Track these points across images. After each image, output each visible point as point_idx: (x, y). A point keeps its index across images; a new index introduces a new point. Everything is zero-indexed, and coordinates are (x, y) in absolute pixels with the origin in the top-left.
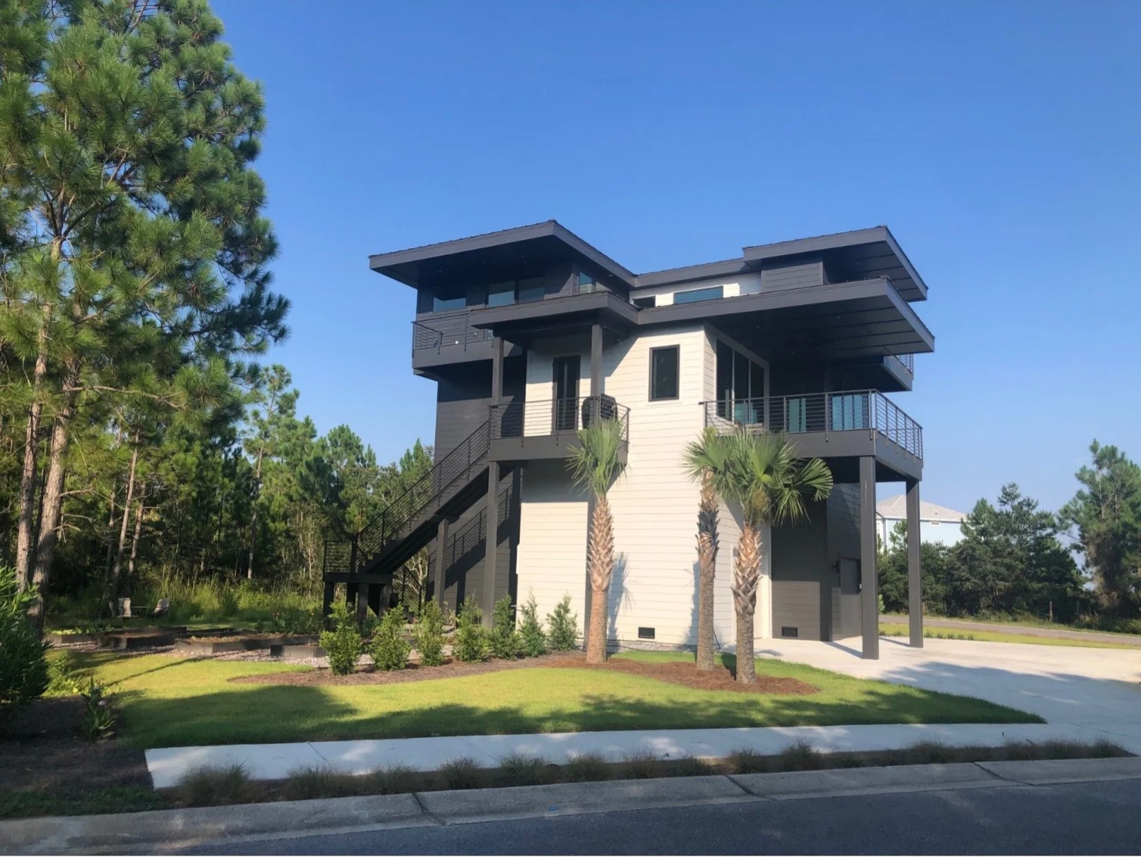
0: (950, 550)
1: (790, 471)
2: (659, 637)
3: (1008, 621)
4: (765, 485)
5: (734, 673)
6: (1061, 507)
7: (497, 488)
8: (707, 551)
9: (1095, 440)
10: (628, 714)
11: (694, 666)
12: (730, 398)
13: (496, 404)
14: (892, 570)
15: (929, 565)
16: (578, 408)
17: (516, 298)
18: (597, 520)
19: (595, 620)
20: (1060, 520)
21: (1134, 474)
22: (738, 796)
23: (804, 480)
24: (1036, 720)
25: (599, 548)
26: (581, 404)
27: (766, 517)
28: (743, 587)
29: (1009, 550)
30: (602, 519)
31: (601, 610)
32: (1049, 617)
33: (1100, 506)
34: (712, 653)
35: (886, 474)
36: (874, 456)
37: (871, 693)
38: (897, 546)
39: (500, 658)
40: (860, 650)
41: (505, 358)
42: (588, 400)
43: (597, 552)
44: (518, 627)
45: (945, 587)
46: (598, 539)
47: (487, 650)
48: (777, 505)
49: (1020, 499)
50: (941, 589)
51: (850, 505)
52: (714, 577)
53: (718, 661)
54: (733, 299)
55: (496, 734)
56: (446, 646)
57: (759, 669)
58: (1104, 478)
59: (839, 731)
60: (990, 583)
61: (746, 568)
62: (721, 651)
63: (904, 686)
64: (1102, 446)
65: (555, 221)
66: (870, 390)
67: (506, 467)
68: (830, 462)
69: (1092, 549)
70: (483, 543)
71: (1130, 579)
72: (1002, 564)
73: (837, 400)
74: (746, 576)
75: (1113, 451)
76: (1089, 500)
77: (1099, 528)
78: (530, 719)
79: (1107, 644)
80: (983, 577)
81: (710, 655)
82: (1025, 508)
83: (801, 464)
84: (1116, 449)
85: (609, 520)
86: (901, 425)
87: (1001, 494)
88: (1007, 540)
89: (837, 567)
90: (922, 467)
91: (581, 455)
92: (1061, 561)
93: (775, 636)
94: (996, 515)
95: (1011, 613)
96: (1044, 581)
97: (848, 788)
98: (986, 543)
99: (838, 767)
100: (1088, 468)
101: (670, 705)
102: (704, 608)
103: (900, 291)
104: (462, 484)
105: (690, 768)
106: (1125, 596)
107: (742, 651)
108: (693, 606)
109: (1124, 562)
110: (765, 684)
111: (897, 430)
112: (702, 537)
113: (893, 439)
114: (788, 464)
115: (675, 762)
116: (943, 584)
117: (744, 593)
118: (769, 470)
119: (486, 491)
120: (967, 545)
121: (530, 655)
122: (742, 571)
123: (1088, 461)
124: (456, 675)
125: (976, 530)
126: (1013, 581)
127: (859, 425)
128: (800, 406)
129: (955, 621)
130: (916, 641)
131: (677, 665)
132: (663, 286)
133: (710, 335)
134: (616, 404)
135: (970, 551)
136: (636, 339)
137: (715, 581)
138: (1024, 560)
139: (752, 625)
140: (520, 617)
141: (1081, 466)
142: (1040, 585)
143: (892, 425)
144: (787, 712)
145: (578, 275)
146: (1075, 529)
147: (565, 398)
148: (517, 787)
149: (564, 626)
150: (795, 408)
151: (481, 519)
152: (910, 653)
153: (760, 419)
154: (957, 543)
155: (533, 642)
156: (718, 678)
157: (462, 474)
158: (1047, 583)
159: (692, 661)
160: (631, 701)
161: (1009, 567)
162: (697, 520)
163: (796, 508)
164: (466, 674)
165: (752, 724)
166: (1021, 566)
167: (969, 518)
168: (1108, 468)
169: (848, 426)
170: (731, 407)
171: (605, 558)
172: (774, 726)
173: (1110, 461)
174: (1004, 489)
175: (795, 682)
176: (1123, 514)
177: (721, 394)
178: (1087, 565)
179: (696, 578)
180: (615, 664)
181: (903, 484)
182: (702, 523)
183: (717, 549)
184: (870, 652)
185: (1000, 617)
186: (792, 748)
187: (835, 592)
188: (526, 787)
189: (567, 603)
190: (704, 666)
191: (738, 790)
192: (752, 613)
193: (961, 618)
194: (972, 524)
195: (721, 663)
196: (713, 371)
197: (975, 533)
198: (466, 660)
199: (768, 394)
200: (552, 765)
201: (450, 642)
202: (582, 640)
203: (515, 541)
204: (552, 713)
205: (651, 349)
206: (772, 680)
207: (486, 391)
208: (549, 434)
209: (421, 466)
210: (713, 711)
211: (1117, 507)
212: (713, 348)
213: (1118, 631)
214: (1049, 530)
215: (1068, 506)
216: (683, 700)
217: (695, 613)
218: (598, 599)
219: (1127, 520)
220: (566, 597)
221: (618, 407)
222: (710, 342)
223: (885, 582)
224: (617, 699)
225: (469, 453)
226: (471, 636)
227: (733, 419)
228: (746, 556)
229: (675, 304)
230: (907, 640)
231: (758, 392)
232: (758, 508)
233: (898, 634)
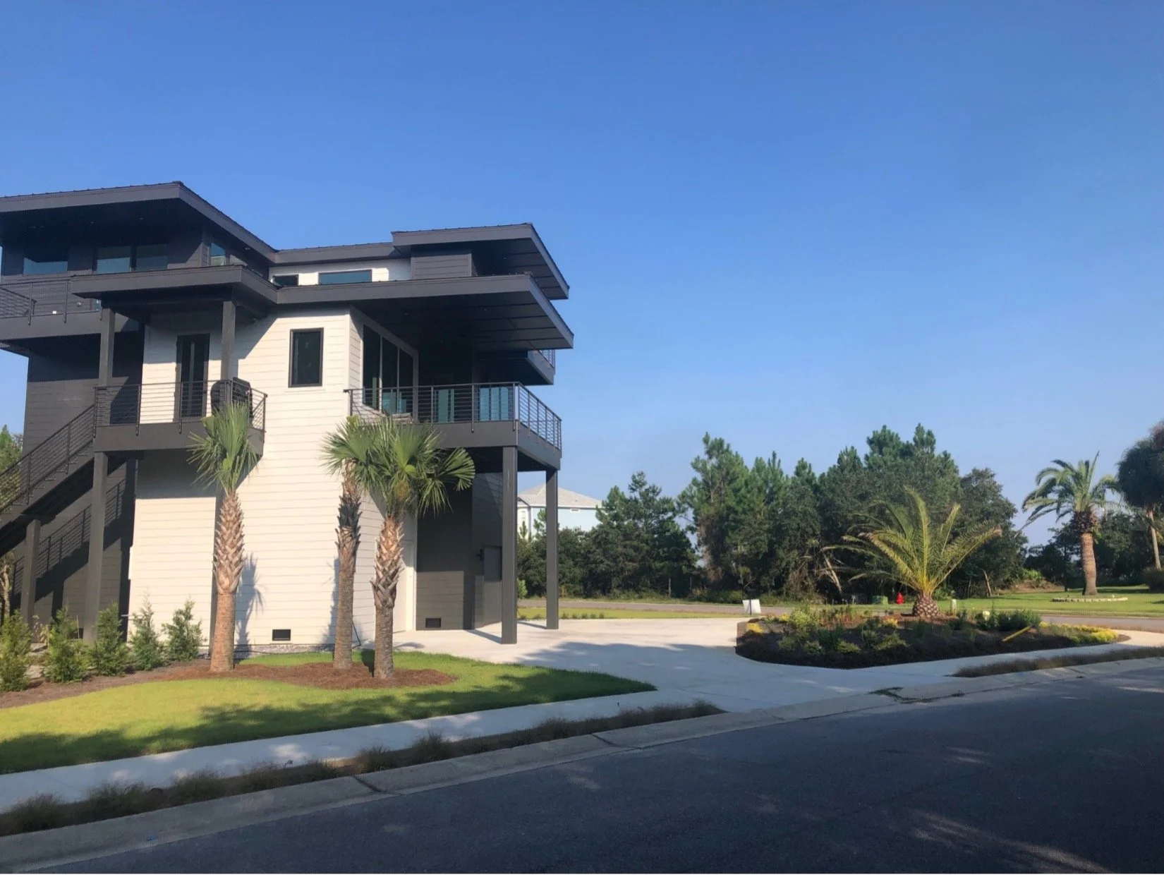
0: (587, 535)
1: (434, 461)
2: (294, 639)
3: (635, 599)
4: (408, 476)
5: (372, 669)
6: (680, 493)
7: (103, 484)
8: (347, 545)
9: (707, 433)
10: (252, 723)
11: (331, 665)
12: (378, 386)
13: (104, 385)
14: (535, 556)
15: (568, 550)
16: (206, 392)
17: (133, 265)
18: (224, 517)
19: (220, 626)
20: (678, 504)
21: (737, 464)
22: (364, 795)
23: (447, 470)
24: (648, 688)
25: (227, 547)
26: (209, 388)
27: (410, 508)
28: (383, 580)
29: (637, 533)
30: (231, 515)
31: (228, 614)
32: (668, 593)
33: (709, 492)
34: (351, 650)
35: (527, 463)
36: (516, 447)
37: (506, 677)
38: (540, 533)
39: (105, 675)
40: (500, 635)
41: (116, 334)
42: (218, 386)
43: (225, 551)
44: (129, 638)
45: (582, 570)
46: (225, 537)
47: (87, 666)
48: (420, 496)
49: (647, 487)
50: (578, 572)
51: (495, 494)
52: (354, 571)
53: (357, 659)
54: (380, 284)
55: (88, 762)
56: (33, 667)
57: (398, 663)
58: (713, 466)
59: (472, 717)
60: (620, 565)
61: (387, 561)
62: (361, 647)
63: (537, 667)
64: (712, 438)
65: (181, 184)
66: (514, 383)
67: (114, 460)
68: (473, 452)
69: (703, 529)
70: (86, 545)
71: (732, 555)
72: (631, 547)
73: (484, 391)
74: (386, 569)
75: (721, 443)
76: (701, 487)
77: (708, 511)
78: (132, 741)
79: (712, 614)
80: (615, 559)
81: (348, 653)
82: (651, 495)
83: (445, 454)
84: (723, 441)
85: (239, 516)
86: (542, 417)
87: (631, 482)
88: (635, 525)
89: (481, 556)
90: (561, 457)
91: (206, 444)
92: (678, 541)
93: (419, 627)
94: (627, 501)
95: (637, 591)
96: (666, 560)
97: (477, 773)
98: (618, 527)
99: (467, 753)
100: (701, 458)
101: (300, 709)
102: (343, 605)
103: (543, 289)
104: (59, 478)
105: (316, 773)
106: (727, 571)
107: (381, 646)
108: (332, 604)
109: (728, 540)
110: (403, 677)
111: (538, 421)
112: (342, 531)
113: (534, 430)
114: (431, 454)
115: (300, 768)
116: (581, 567)
117: (384, 586)
118: (412, 461)
119: (90, 486)
120: (602, 529)
121: (143, 669)
122: (383, 564)
123: (701, 452)
124: (45, 699)
125: (609, 515)
126: (640, 562)
127: (505, 416)
128: (450, 396)
129: (590, 602)
130: (552, 624)
131: (312, 666)
132: (308, 265)
133: (355, 319)
134: (251, 389)
135: (604, 535)
136: (275, 319)
137: (355, 576)
138: (649, 542)
139: (392, 619)
140: (132, 628)
141: (696, 456)
142: (662, 564)
143: (534, 417)
144: (422, 704)
145: (210, 245)
146: (690, 512)
147: (191, 382)
148: (108, 820)
149: (185, 634)
150: (444, 398)
151: (85, 519)
152: (547, 635)
153: (409, 409)
154: (593, 528)
155: (146, 654)
156: (354, 676)
157: (61, 464)
158: (667, 562)
159: (330, 660)
160: (256, 709)
161: (637, 549)
162: (338, 513)
163: (439, 498)
164: (58, 697)
165: (386, 720)
166: (646, 548)
167: (603, 504)
168: (717, 458)
169: (494, 417)
170: (378, 395)
171: (233, 557)
172: (408, 720)
173: (718, 451)
174: (634, 477)
175: (433, 673)
176: (727, 498)
177: (367, 382)
178: (699, 544)
179: (337, 575)
180: (242, 671)
181: (543, 474)
182: (343, 516)
183: (358, 543)
184: (509, 637)
185: (628, 596)
186: (422, 741)
187: (479, 580)
188: (120, 819)
189: (188, 608)
190: (341, 665)
191: (365, 789)
192: (391, 607)
193: (595, 598)
194: (606, 510)
195: (361, 660)
196: (359, 358)
197: (609, 518)
198: (60, 681)
199: (417, 383)
200: (155, 790)
201: (41, 661)
202: (208, 648)
203: (128, 542)
204: (160, 732)
205: (292, 330)
206: (411, 673)
207: (93, 372)
208: (171, 421)
209: (8, 458)
210: (347, 710)
211: (723, 492)
212: (360, 335)
213: (722, 602)
214: (670, 514)
215: (684, 492)
216: (315, 703)
217: (334, 610)
218: (225, 602)
219: (730, 503)
220: (188, 603)
221: (253, 392)
222: (356, 327)
223: (529, 568)
224: (241, 708)
225: (68, 442)
226: (67, 653)
227: (380, 408)
228: (387, 549)
229: (320, 284)
230: (544, 623)
231: (407, 381)
232: (401, 499)
233: (537, 618)
